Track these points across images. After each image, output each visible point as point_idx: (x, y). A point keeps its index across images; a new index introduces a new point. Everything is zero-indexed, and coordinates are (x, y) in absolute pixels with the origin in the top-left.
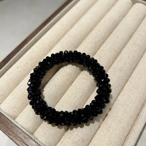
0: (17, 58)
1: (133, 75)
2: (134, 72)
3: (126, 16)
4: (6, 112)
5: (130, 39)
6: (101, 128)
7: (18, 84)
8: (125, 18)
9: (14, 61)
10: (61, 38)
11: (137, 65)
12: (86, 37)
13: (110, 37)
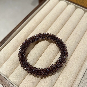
0: (9, 41)
1: (75, 52)
2: (75, 50)
3: (72, 16)
4: (3, 73)
5: (74, 30)
6: (57, 82)
7: (10, 56)
8: (71, 17)
9: (7, 43)
10: (35, 29)
11: (77, 46)
12: (49, 28)
13: (62, 29)
